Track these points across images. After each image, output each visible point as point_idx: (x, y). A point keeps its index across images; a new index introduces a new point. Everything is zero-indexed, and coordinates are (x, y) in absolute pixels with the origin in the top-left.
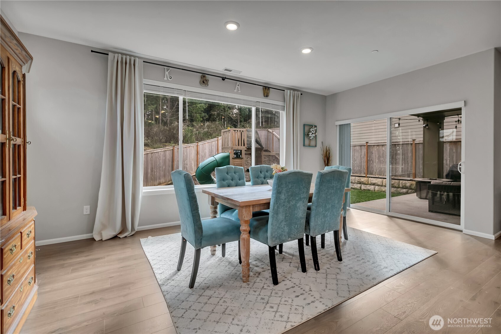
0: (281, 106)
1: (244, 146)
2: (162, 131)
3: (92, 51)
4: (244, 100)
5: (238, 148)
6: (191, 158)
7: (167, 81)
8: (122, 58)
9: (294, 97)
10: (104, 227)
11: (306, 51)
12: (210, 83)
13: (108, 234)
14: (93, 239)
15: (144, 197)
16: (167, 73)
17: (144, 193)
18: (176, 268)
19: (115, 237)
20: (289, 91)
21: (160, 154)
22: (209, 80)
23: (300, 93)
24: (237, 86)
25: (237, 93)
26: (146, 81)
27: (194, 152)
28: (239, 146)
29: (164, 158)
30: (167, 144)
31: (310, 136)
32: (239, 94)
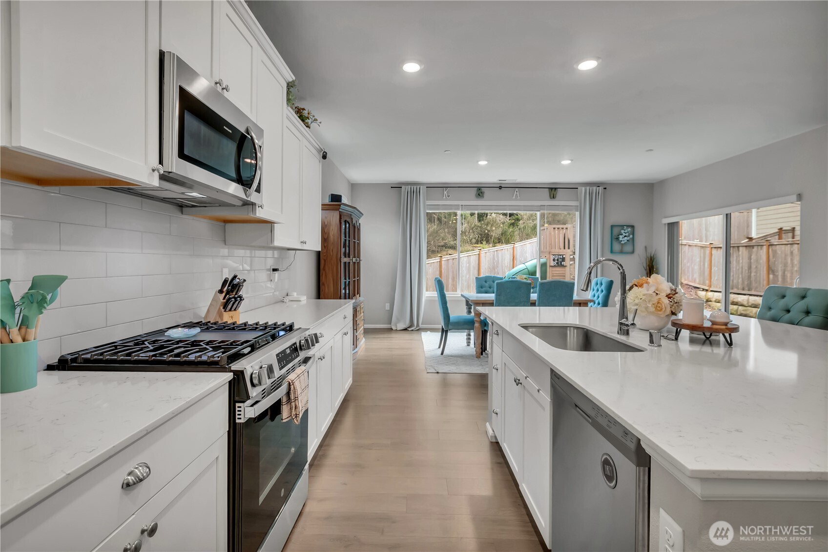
0: (575, 206)
1: (569, 248)
2: (473, 228)
3: (392, 187)
4: (524, 206)
5: (559, 252)
6: (503, 265)
7: (446, 200)
8: (411, 188)
9: (591, 195)
10: (398, 321)
11: (566, 162)
12: (486, 195)
13: (401, 326)
14: (392, 329)
15: (426, 301)
16: (445, 192)
17: (427, 297)
18: (438, 347)
19: (405, 329)
20: (583, 188)
21: (463, 260)
22: (484, 192)
23: (601, 189)
24: (516, 193)
25: (516, 199)
26: (429, 203)
27: (508, 256)
28: (564, 249)
29: (468, 265)
30: (478, 245)
31: (621, 239)
32: (521, 200)
